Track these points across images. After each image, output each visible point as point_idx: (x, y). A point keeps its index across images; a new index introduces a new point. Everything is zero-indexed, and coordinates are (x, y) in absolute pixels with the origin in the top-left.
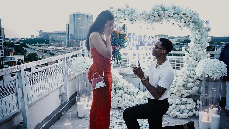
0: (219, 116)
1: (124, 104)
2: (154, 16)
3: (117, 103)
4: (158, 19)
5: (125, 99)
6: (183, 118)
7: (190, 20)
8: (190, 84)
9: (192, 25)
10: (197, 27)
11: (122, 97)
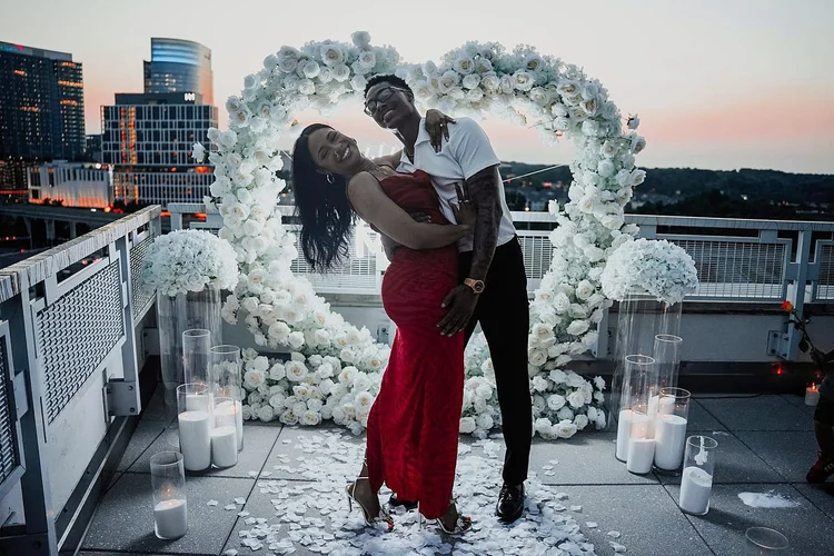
0: (683, 421)
1: (350, 405)
2: (464, 89)
3: (315, 403)
4: (475, 99)
5: (349, 389)
6: (559, 438)
7: (585, 110)
8: (575, 324)
9: (588, 127)
10: (603, 134)
11: (334, 379)
